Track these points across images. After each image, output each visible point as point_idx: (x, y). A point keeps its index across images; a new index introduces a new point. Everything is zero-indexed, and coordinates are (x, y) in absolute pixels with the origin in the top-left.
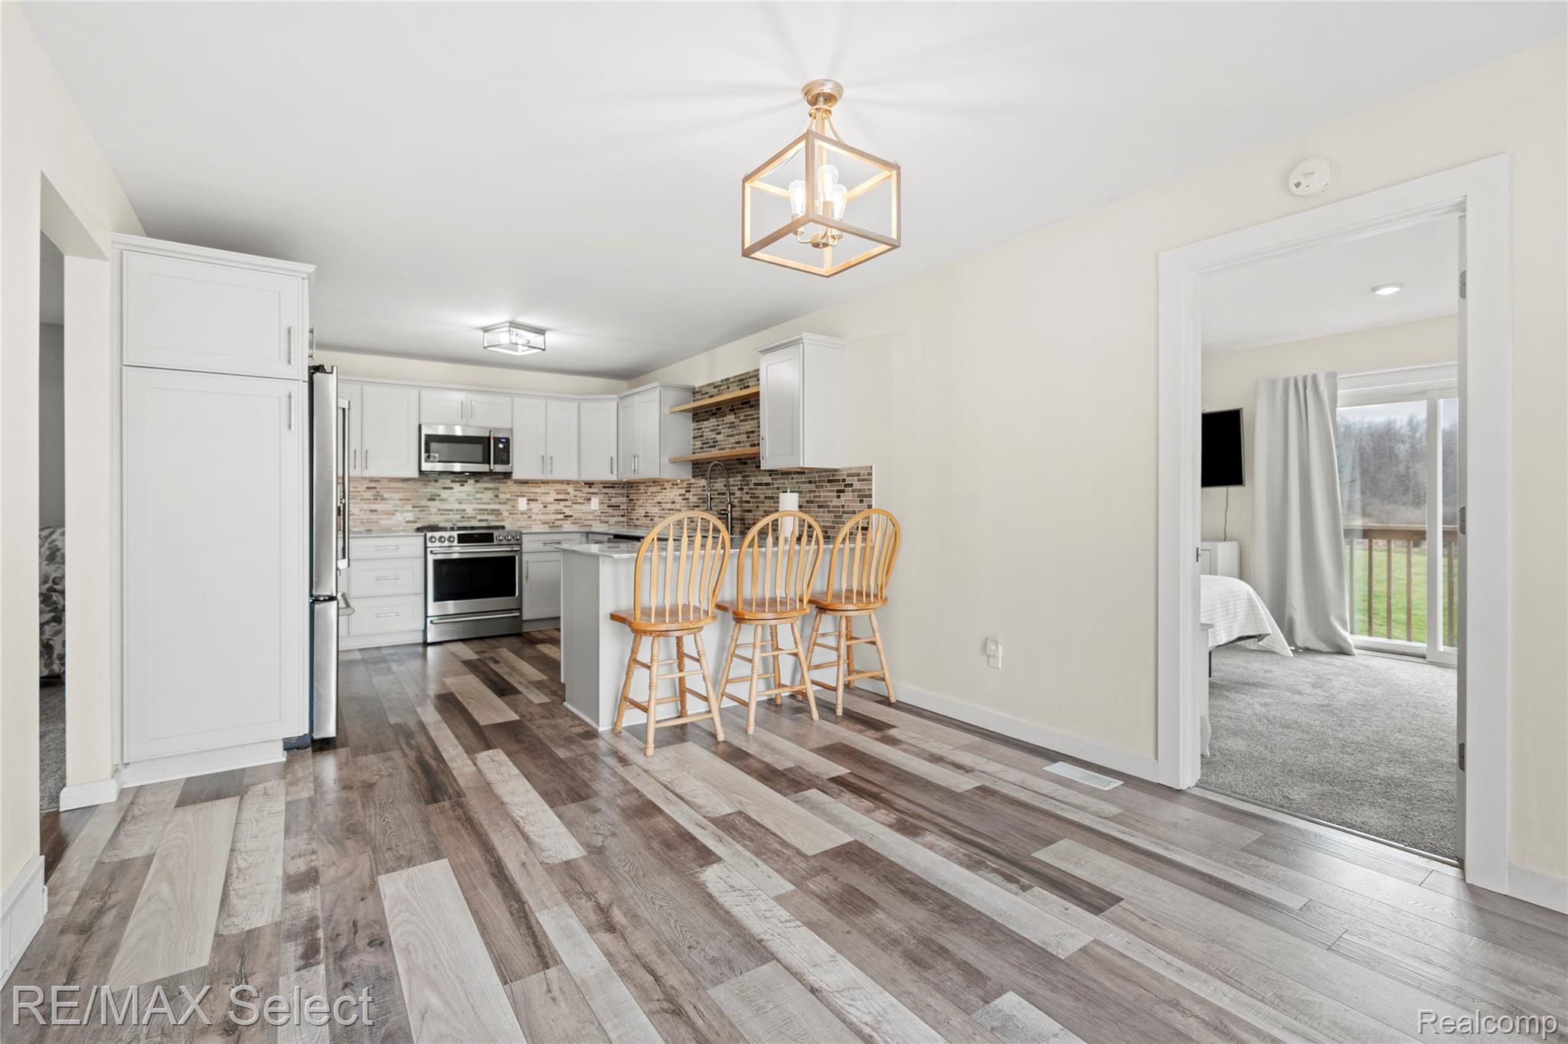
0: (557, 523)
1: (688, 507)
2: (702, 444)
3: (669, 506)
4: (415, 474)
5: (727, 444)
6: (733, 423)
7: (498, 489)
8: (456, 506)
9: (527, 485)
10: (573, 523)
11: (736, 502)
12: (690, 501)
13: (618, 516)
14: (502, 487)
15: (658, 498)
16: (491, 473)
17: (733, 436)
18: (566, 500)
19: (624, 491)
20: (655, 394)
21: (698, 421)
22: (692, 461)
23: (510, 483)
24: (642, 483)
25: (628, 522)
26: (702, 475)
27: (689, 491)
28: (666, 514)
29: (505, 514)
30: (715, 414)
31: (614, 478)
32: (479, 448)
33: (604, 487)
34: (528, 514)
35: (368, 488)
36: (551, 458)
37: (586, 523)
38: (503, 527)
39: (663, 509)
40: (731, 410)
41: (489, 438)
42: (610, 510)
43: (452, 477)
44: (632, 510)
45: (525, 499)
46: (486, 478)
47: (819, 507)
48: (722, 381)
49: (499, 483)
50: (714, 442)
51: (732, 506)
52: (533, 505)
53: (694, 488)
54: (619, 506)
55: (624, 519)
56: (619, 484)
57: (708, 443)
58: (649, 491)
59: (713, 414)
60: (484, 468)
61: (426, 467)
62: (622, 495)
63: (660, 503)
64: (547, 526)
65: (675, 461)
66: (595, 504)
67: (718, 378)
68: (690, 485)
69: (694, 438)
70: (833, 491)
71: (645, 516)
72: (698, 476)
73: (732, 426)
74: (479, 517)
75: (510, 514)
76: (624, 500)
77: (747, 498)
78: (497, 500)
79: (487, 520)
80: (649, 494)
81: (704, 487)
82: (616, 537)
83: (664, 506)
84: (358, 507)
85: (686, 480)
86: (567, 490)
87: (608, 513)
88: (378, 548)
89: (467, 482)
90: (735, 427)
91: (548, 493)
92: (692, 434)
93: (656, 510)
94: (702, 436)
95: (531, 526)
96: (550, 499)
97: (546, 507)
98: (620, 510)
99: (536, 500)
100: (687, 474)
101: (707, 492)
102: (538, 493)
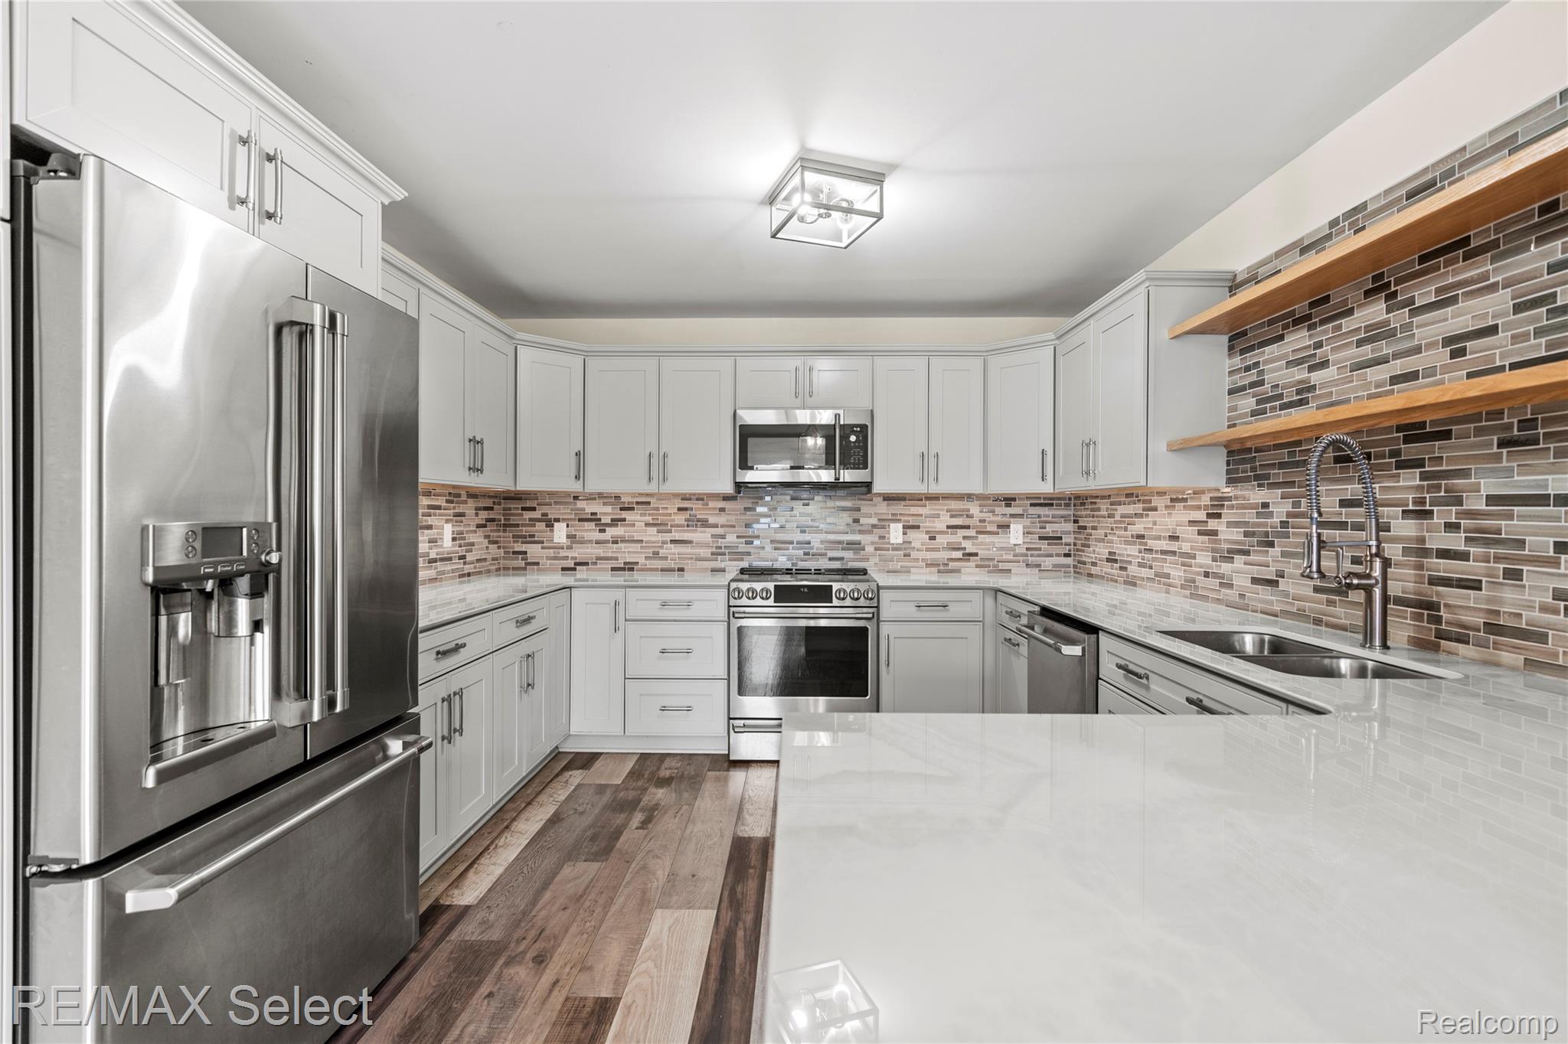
0: (952, 565)
1: (1214, 550)
2: (1258, 402)
3: (1164, 545)
4: (729, 489)
5: (1355, 389)
6: (1387, 323)
7: (857, 510)
8: (798, 537)
9: (903, 503)
10: (977, 566)
11: (1393, 551)
12: (1221, 536)
13: (1058, 555)
14: (866, 508)
15: (1138, 527)
16: (839, 484)
17: (1384, 360)
18: (968, 527)
19: (1070, 512)
20: (1136, 303)
21: (1243, 352)
22: (1228, 443)
23: (877, 498)
24: (1103, 497)
25: (1075, 567)
26: (1257, 478)
27: (1219, 516)
28: (1154, 560)
29: (870, 549)
30: (1308, 317)
31: (1047, 488)
32: (818, 443)
33: (1032, 505)
34: (905, 549)
35: (680, 509)
36: (936, 456)
37: (1001, 566)
38: (861, 572)
39: (1150, 551)
40: (1368, 293)
41: (835, 425)
42: (1044, 545)
43: (790, 491)
44: (1083, 545)
45: (900, 526)
48: (1334, 223)
49: (859, 499)
50: (1299, 392)
51: (1386, 563)
52: (912, 535)
53: (1232, 507)
54: (1061, 538)
55: (1069, 561)
56: (1059, 499)
57: (1280, 396)
58: (1119, 512)
59: (1297, 322)
60: (830, 476)
61: (750, 476)
62: (1066, 518)
63: (1142, 537)
64: (935, 569)
65: (1183, 447)
66: (1016, 534)
67: (1314, 223)
68: (1219, 501)
69: (1231, 392)
71: (1108, 560)
72: (1247, 480)
73: (1376, 334)
74: (831, 554)
75: (876, 549)
76: (1070, 527)
77: (1456, 542)
78: (857, 527)
79: (841, 559)
80: (1118, 518)
81: (1265, 505)
82: (1047, 612)
83: (1151, 543)
84: (668, 537)
85: (1210, 490)
86: (968, 510)
87: (1040, 549)
88: (664, 604)
89: (813, 499)
90: (1392, 333)
91: (938, 516)
92: (1227, 383)
93: (1133, 550)
94: (1261, 383)
95: (909, 572)
96: (940, 525)
97: (933, 538)
98: (1062, 544)
99: (918, 527)
100: (1212, 475)
101: (1276, 520)
102: (922, 515)
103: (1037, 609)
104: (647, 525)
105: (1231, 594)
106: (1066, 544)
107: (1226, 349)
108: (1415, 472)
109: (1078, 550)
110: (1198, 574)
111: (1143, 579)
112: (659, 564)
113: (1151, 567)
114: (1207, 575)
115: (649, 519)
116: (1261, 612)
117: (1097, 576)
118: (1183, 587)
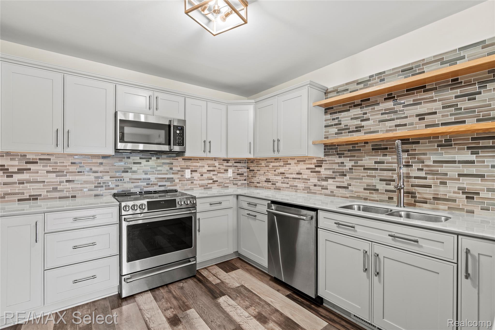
0: (209, 186)
1: (318, 177)
2: (338, 130)
3: (295, 176)
4: (111, 152)
6: (394, 108)
7: (172, 164)
8: (144, 176)
9: (190, 161)
10: (218, 186)
12: (322, 173)
13: (243, 180)
14: (175, 162)
16: (171, 152)
17: (393, 120)
18: (214, 171)
19: (246, 165)
20: (305, 91)
21: (331, 114)
22: (324, 144)
23: (180, 159)
25: (247, 184)
26: (338, 154)
27: (321, 166)
28: (290, 181)
29: (177, 181)
30: (360, 105)
32: (162, 133)
33: (235, 162)
34: (191, 180)
36: (210, 142)
37: (226, 185)
38: (176, 191)
39: (288, 178)
40: (386, 99)
42: (238, 177)
44: (253, 176)
45: (190, 170)
46: (164, 156)
48: (371, 76)
49: (172, 159)
50: (356, 128)
52: (194, 174)
53: (325, 164)
54: (243, 174)
55: (246, 182)
56: (243, 160)
57: (349, 129)
58: (271, 165)
59: (355, 106)
60: (166, 148)
61: (120, 146)
62: (245, 167)
63: (284, 173)
64: (203, 188)
65: (315, 144)
66: (230, 173)
67: (364, 75)
68: (321, 162)
69: (325, 127)
71: (266, 181)
72: (333, 155)
73: (389, 111)
74: (160, 184)
75: (180, 181)
76: (246, 170)
77: (422, 174)
78: (172, 171)
79: (165, 186)
80: (271, 167)
81: (342, 163)
82: (273, 202)
83: (287, 176)
84: (64, 179)
85: (316, 158)
86: (214, 164)
87: (237, 178)
88: (76, 219)
89: (151, 159)
90: (396, 112)
91: (204, 166)
92: (325, 123)
93: (279, 178)
94: (340, 124)
95: (193, 189)
96: (205, 170)
97: (202, 175)
98: (243, 176)
99: (196, 171)
100: (317, 153)
101: (347, 168)
102: (198, 166)
103: (270, 202)
104: (48, 172)
105: (328, 192)
106: (245, 176)
107: (324, 113)
108: (406, 153)
109: (249, 178)
110: (312, 185)
111: (284, 188)
112: (57, 195)
113: (288, 184)
114: (315, 185)
115: (50, 169)
116: (341, 197)
117: (260, 187)
118: (303, 190)
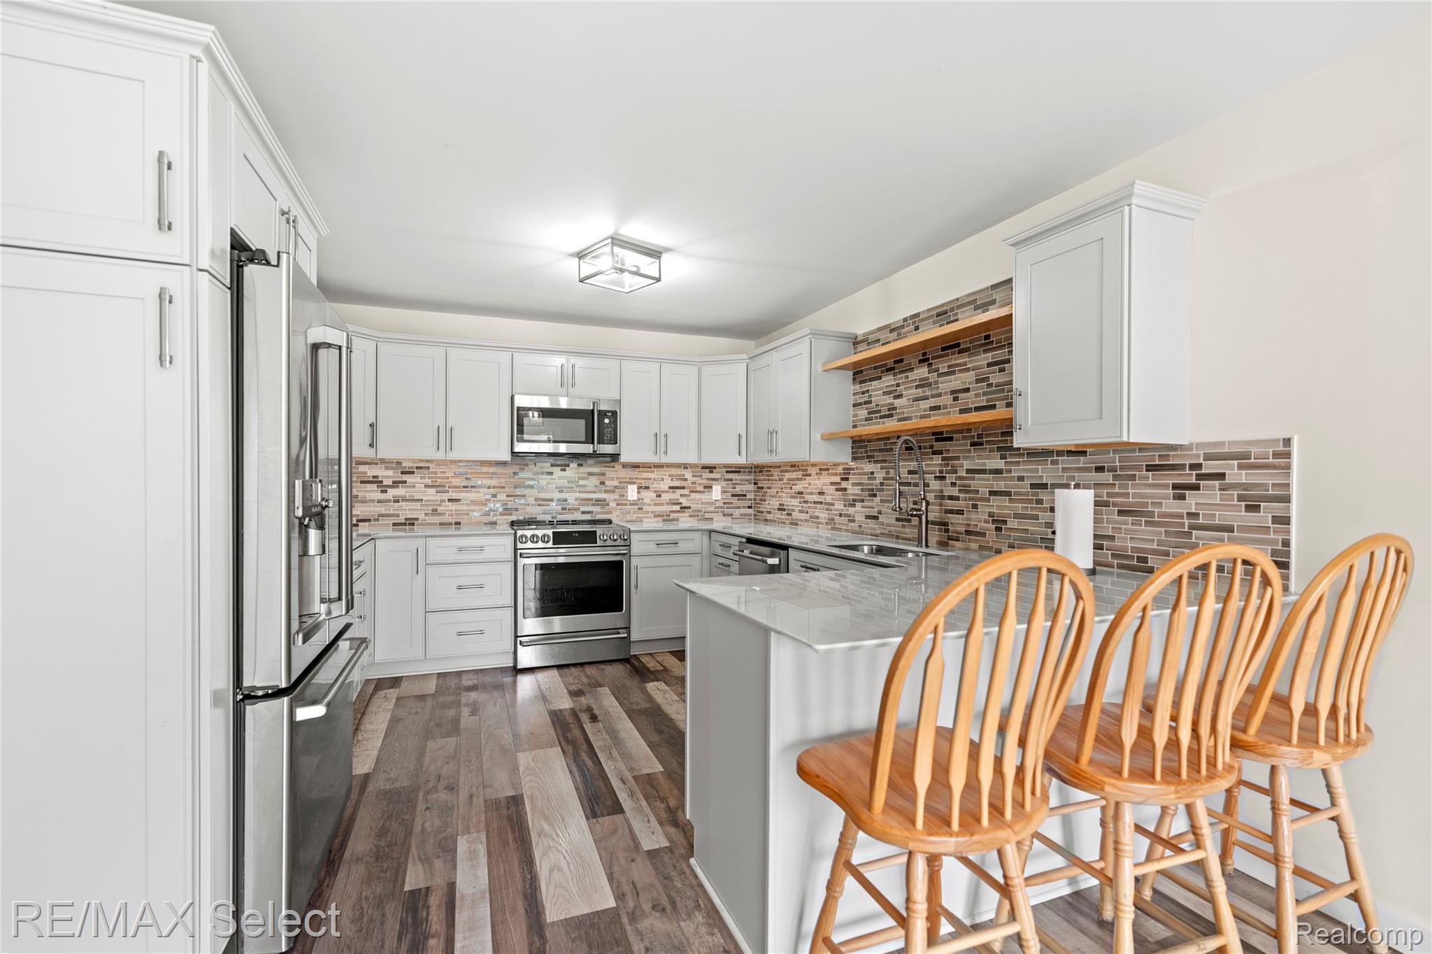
0: (673, 515)
1: (845, 500)
2: (869, 413)
3: (815, 498)
4: (506, 456)
5: (914, 412)
6: (927, 379)
7: (604, 474)
8: (558, 496)
9: (637, 469)
10: (690, 516)
11: (930, 497)
12: (849, 492)
13: (744, 507)
14: (610, 473)
15: (799, 487)
16: (594, 455)
17: (926, 398)
18: (684, 488)
19: (751, 477)
20: (804, 346)
21: (861, 382)
22: (852, 438)
23: (618, 467)
24: (776, 467)
25: (755, 515)
26: (868, 457)
27: (847, 479)
28: (809, 507)
29: (613, 504)
30: (893, 369)
31: (742, 460)
32: (581, 424)
33: (727, 472)
34: (639, 504)
36: (666, 436)
37: (707, 516)
38: (610, 522)
39: (806, 502)
40: (921, 361)
41: (593, 411)
42: (735, 500)
43: (552, 460)
44: (761, 500)
45: (635, 487)
46: (590, 461)
47: (1120, 513)
48: (905, 320)
49: (605, 467)
50: (889, 410)
51: (928, 504)
52: (645, 494)
53: (854, 474)
54: (745, 495)
55: (751, 511)
56: (745, 468)
57: (879, 411)
58: (786, 477)
59: (888, 370)
60: (587, 449)
61: (520, 447)
62: (749, 481)
63: (802, 493)
64: (660, 519)
65: (829, 438)
66: (717, 493)
67: (897, 317)
68: (848, 471)
69: (854, 405)
70: (1165, 486)
71: (779, 509)
72: (862, 458)
73: (923, 384)
74: (583, 509)
75: (617, 505)
76: (751, 487)
77: (954, 491)
78: (604, 488)
79: (591, 512)
80: (785, 481)
81: (872, 473)
82: (751, 541)
83: (807, 497)
84: (446, 496)
85: (843, 464)
86: (684, 475)
87: (732, 503)
88: (460, 549)
89: (569, 466)
90: (930, 385)
91: (663, 480)
92: (852, 400)
93: (795, 502)
94: (870, 402)
95: (642, 521)
96: (664, 486)
97: (660, 496)
98: (746, 500)
99: (648, 488)
100: (843, 455)
101: (878, 481)
102: (651, 479)
103: (744, 540)
104: (426, 486)
105: (854, 526)
106: (749, 500)
107: (852, 380)
108: (939, 457)
109: (757, 504)
110: (836, 515)
111: (802, 520)
112: (437, 519)
113: (807, 513)
114: (840, 515)
115: (429, 481)
117: (771, 521)
118: (827, 524)
